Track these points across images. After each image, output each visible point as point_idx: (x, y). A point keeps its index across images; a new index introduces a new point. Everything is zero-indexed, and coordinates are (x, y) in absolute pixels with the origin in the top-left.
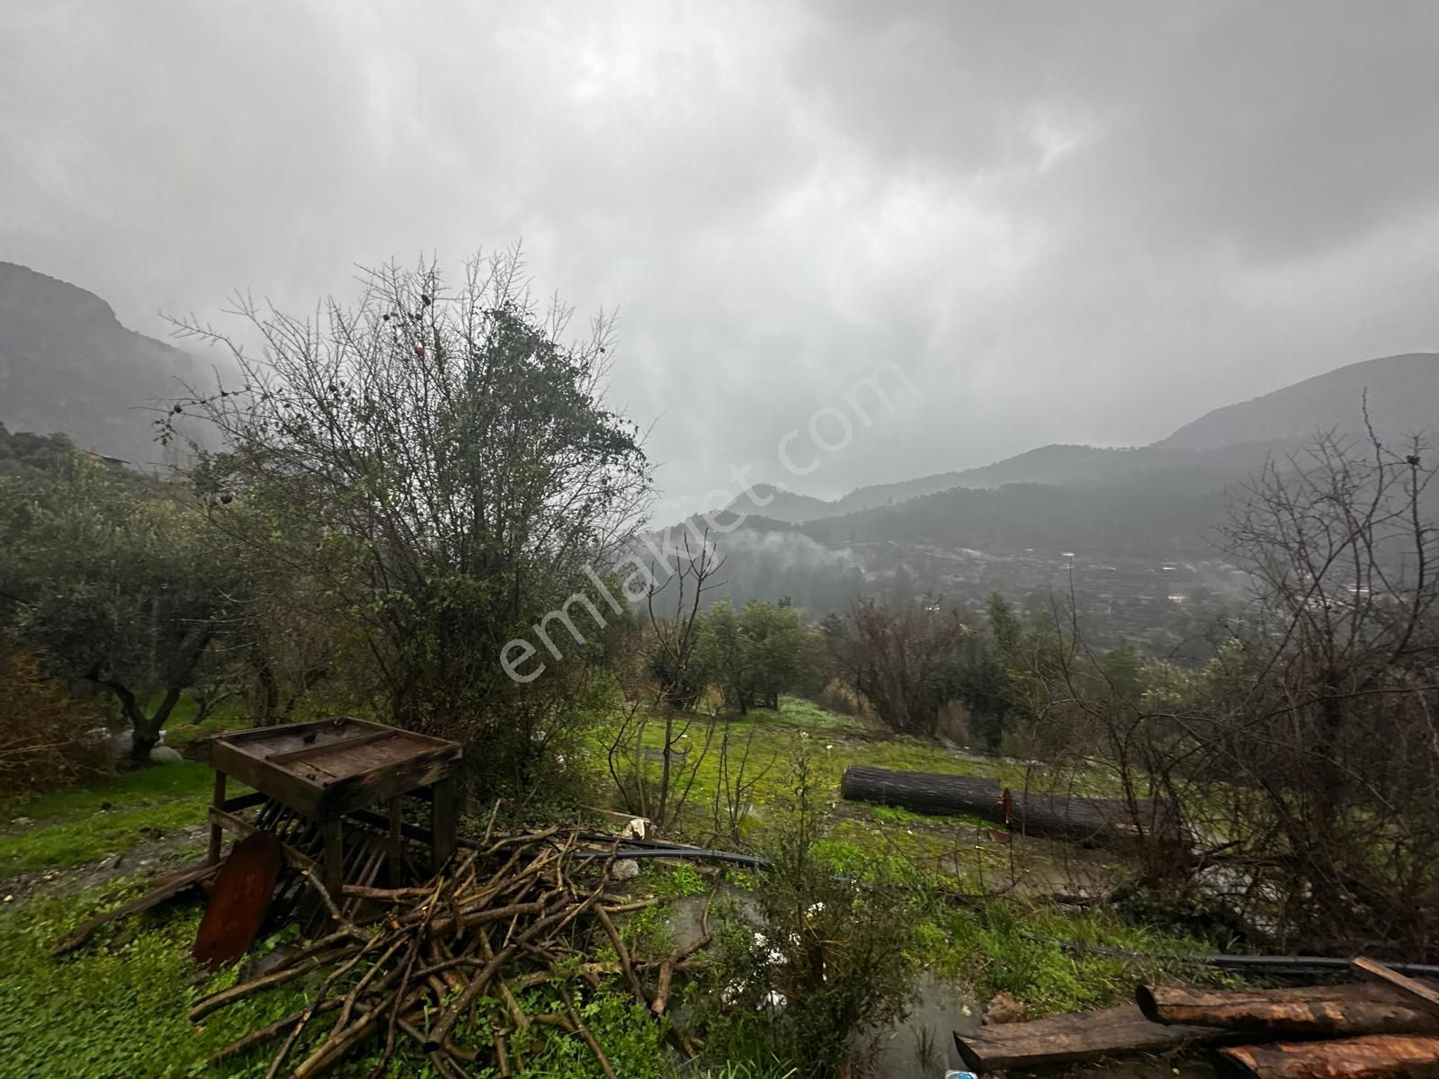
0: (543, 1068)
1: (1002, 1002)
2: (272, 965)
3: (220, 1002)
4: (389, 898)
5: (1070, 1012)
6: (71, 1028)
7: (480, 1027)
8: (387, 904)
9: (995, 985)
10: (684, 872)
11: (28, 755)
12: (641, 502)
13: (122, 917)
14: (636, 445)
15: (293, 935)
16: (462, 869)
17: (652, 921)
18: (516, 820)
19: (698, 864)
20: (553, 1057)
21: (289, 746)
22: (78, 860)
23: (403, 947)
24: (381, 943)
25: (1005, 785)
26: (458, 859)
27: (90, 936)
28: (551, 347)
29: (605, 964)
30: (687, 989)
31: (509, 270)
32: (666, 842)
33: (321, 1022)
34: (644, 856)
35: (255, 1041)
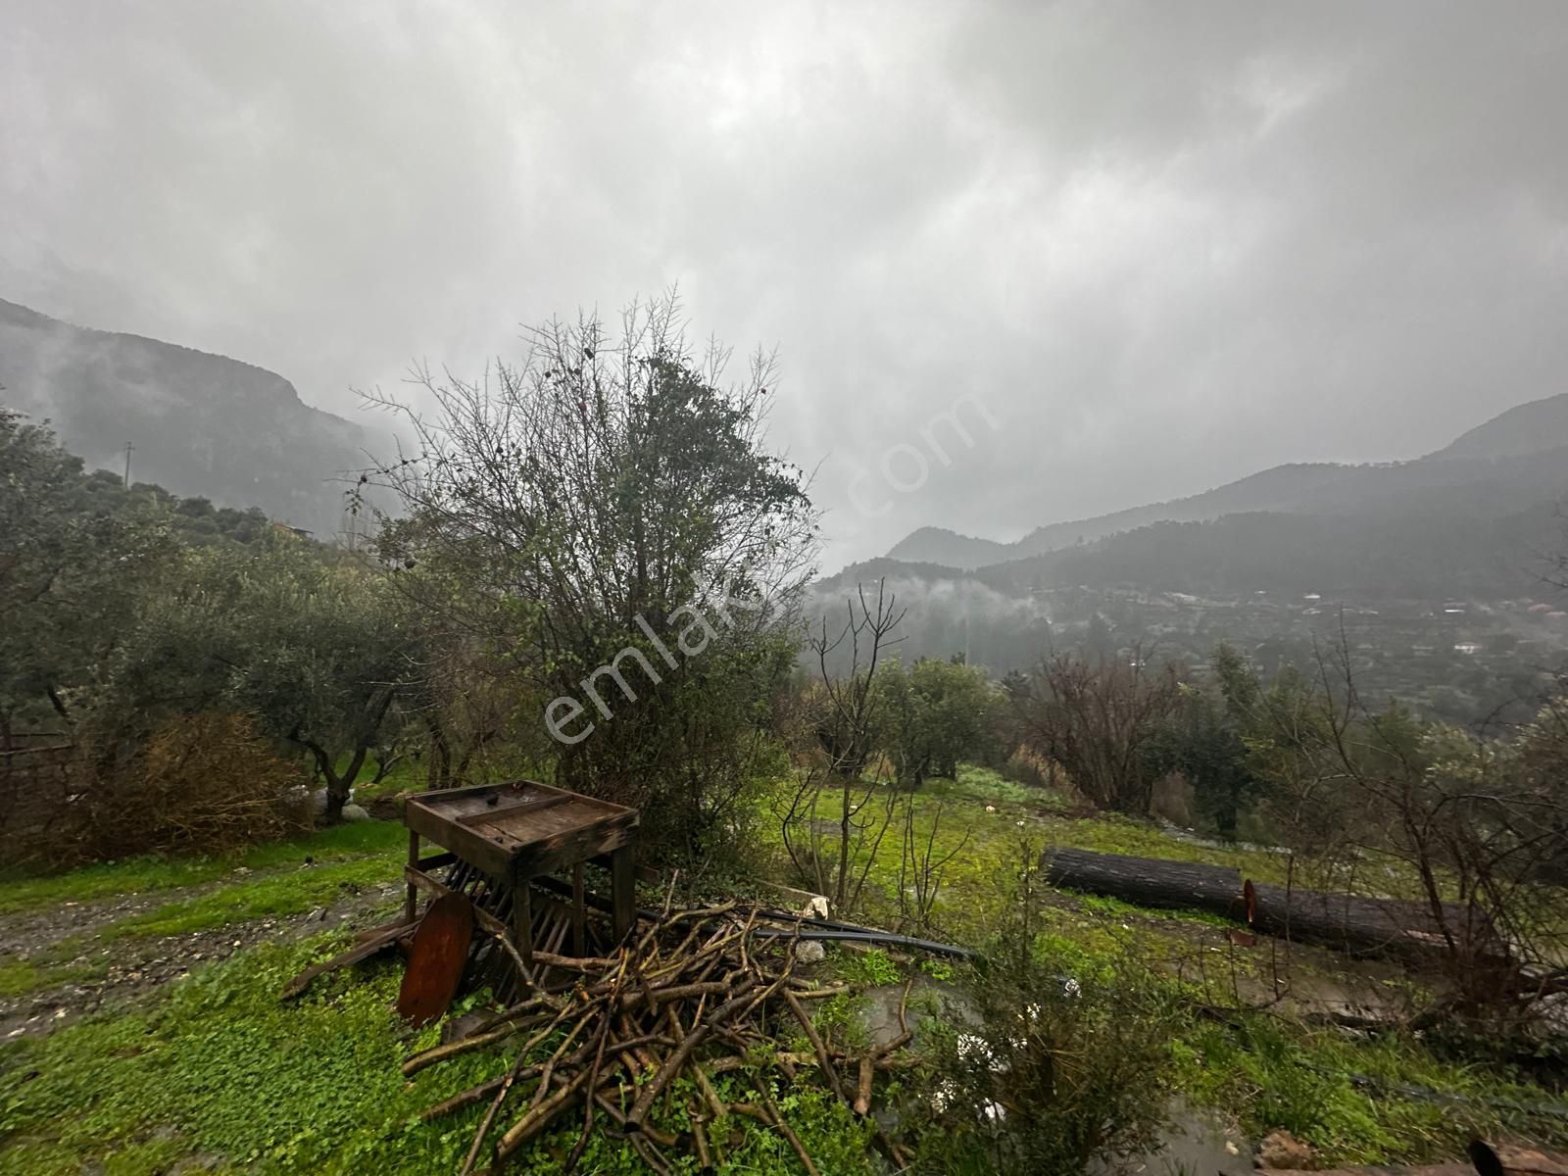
0: (744, 1161)
1: (1278, 1143)
2: (471, 1027)
3: (428, 1060)
4: (575, 967)
5: (1374, 1163)
6: (301, 1072)
7: (677, 1111)
8: (575, 974)
9: (1267, 1121)
10: (875, 958)
11: (245, 810)
12: (806, 552)
13: (334, 968)
14: (800, 491)
15: (487, 998)
16: (644, 941)
17: (844, 1011)
18: (692, 892)
19: (890, 951)
20: (753, 1150)
21: (475, 809)
22: (289, 911)
23: (594, 1020)
24: (573, 1014)
25: (1246, 876)
26: (640, 930)
27: (309, 985)
28: (708, 392)
29: (798, 1055)
30: (889, 1090)
31: (666, 315)
32: (851, 924)
33: (521, 1090)
34: (829, 938)
35: (461, 1102)
